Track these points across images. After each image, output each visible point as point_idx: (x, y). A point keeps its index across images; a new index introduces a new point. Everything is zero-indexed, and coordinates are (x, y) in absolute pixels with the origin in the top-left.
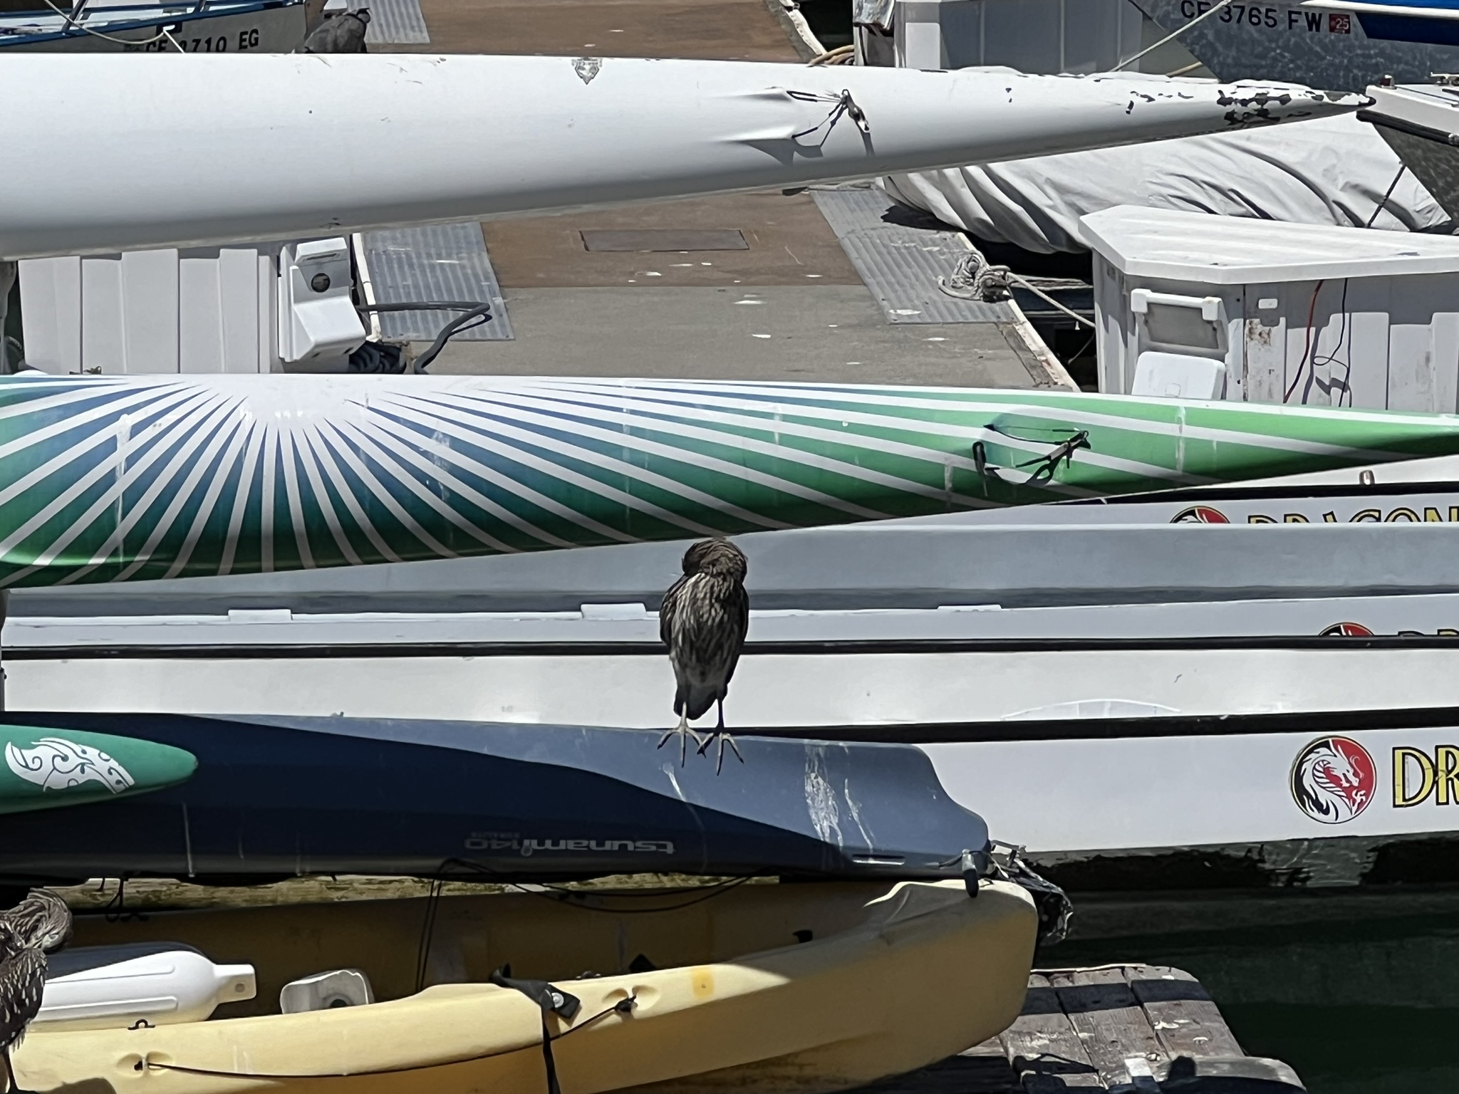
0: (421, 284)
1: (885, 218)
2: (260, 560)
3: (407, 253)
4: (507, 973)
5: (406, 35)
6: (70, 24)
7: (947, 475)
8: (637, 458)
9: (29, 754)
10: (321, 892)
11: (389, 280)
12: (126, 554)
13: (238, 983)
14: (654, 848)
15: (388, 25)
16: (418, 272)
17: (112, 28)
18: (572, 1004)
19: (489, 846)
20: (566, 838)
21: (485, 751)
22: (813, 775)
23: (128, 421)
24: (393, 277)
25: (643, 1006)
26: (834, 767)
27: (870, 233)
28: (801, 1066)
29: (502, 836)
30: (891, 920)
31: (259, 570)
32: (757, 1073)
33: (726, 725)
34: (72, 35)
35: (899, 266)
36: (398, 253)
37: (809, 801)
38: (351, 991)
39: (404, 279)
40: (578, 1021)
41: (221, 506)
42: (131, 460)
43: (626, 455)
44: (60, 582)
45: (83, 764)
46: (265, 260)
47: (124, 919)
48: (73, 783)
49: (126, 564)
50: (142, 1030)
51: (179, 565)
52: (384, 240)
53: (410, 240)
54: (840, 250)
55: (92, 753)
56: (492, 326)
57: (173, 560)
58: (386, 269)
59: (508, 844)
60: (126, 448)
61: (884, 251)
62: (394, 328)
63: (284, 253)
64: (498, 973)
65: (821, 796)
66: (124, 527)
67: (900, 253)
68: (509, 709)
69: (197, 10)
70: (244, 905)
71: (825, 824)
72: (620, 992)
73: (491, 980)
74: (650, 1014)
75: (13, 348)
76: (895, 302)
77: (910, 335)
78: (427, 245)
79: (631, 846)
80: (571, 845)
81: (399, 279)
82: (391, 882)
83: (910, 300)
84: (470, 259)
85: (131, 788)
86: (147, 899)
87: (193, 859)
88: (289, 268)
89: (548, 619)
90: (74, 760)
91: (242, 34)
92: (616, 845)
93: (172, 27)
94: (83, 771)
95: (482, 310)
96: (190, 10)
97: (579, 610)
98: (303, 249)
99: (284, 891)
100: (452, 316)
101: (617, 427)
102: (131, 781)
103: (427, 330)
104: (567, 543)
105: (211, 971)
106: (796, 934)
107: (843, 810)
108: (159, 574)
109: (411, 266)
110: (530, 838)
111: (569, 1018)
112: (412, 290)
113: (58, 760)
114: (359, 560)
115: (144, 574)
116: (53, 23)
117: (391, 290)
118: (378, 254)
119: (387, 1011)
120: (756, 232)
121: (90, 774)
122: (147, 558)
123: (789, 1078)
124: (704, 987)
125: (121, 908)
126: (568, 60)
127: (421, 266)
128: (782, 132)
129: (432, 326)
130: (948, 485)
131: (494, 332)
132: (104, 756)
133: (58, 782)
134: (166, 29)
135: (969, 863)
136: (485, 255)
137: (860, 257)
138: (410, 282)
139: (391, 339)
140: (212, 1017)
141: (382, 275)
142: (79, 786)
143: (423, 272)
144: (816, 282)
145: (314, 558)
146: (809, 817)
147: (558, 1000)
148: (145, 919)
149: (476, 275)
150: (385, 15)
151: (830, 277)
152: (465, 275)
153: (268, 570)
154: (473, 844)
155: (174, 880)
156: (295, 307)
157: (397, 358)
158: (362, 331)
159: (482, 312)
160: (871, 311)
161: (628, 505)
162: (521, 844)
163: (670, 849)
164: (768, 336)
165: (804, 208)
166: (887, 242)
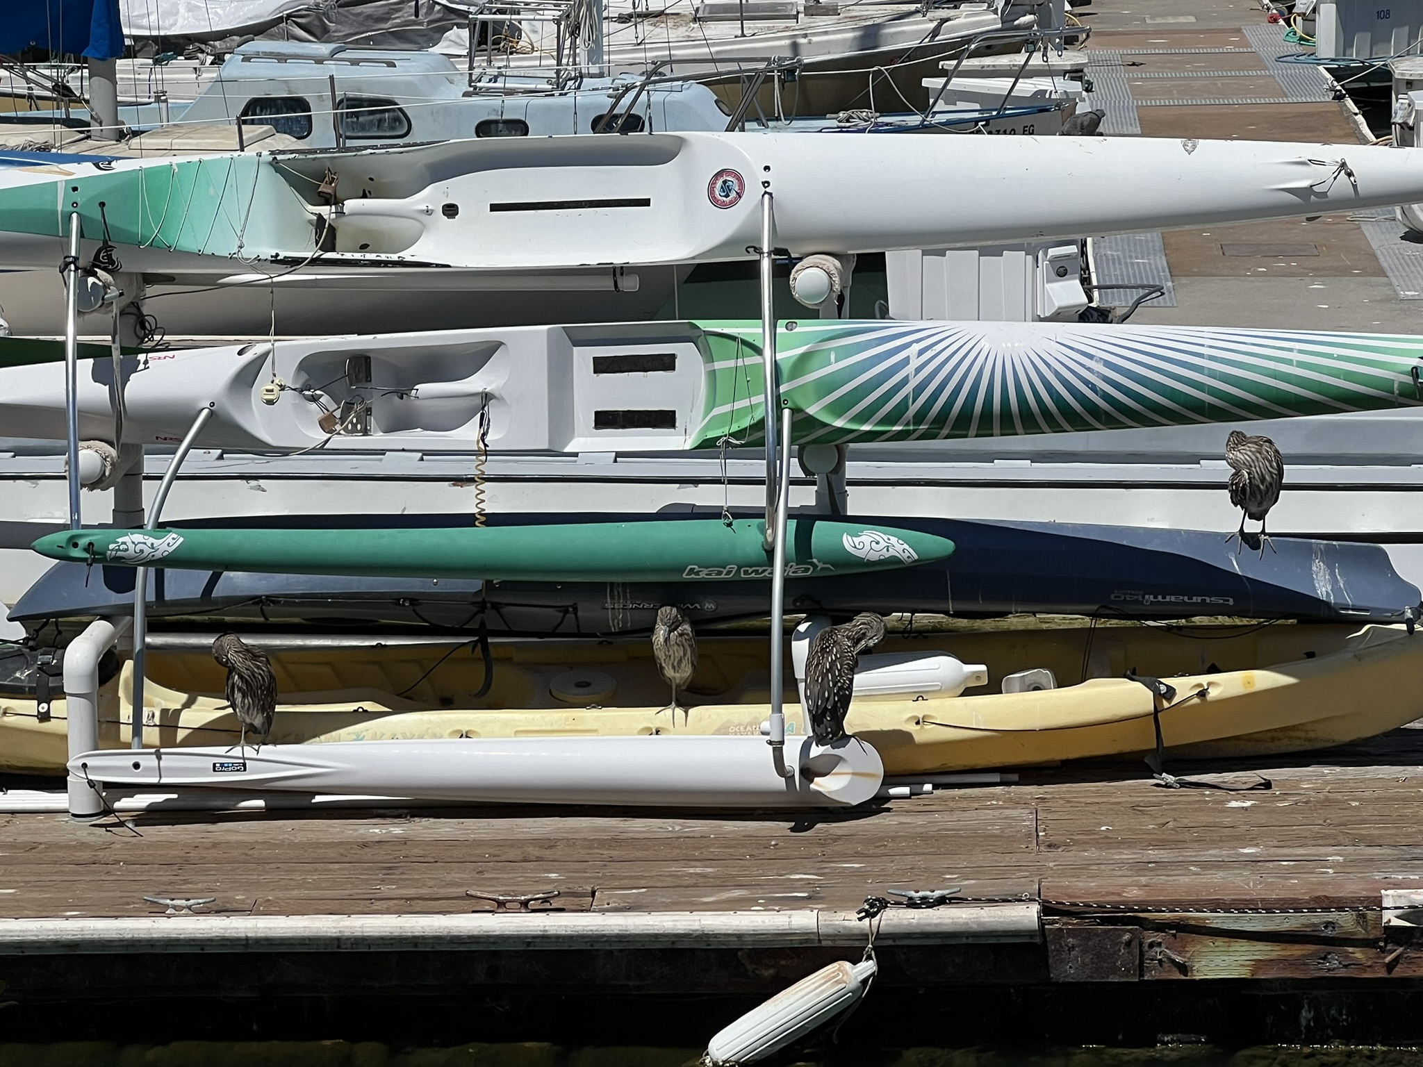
0: (1125, 274)
1: (1402, 238)
2: (992, 429)
3: (1118, 256)
4: (1134, 673)
5: (1127, 129)
6: (924, 120)
7: (1396, 386)
8: (1213, 374)
9: (857, 540)
10: (1036, 624)
11: (1106, 270)
12: (914, 425)
13: (977, 676)
14: (1222, 601)
15: (1117, 123)
16: (1123, 267)
17: (949, 123)
18: (1171, 692)
19: (1125, 598)
20: (1171, 595)
21: (1125, 543)
22: (1317, 561)
23: (916, 347)
24: (1109, 270)
25: (1213, 693)
26: (1330, 557)
27: (1392, 246)
28: (1307, 731)
29: (1133, 592)
30: (1361, 646)
31: (992, 435)
32: (1280, 735)
33: (1267, 531)
34: (926, 127)
35: (1408, 266)
36: (1112, 255)
37: (1314, 576)
38: (1044, 682)
39: (1115, 270)
40: (1175, 701)
41: (970, 398)
42: (918, 370)
43: (1206, 372)
44: (878, 439)
45: (888, 547)
46: (1030, 258)
47: (914, 637)
48: (882, 557)
49: (915, 430)
50: (920, 702)
51: (945, 432)
52: (1105, 248)
53: (1120, 248)
54: (1373, 256)
55: (894, 540)
56: (1164, 299)
57: (942, 428)
58: (1105, 266)
59: (1136, 597)
60: (915, 363)
61: (1400, 257)
62: (1107, 299)
63: (1040, 254)
64: (1128, 672)
65: (1321, 574)
66: (913, 409)
67: (1410, 259)
68: (1152, 520)
69: (998, 113)
70: (991, 630)
71: (1324, 589)
72: (1200, 685)
73: (1125, 676)
74: (1214, 699)
75: (883, 308)
76: (1405, 288)
77: (1411, 306)
78: (1130, 251)
79: (1208, 600)
80: (1173, 599)
81: (1112, 270)
82: (1077, 619)
83: (1413, 286)
84: (1155, 259)
85: (916, 561)
86: (934, 627)
87: (952, 603)
88: (1044, 264)
89: (1177, 468)
90: (883, 544)
91: (1025, 127)
92: (1199, 599)
93: (984, 123)
94: (888, 550)
95: (1159, 289)
96: (994, 113)
97: (1199, 463)
98: (1053, 252)
99: (1015, 622)
100: (1142, 292)
101: (1201, 356)
102: (916, 557)
103: (1127, 302)
104: (1171, 423)
105: (962, 668)
106: (1306, 654)
107: (1334, 581)
108: (934, 437)
109: (1120, 263)
110: (1150, 594)
111: (1169, 700)
112: (1119, 278)
113: (873, 544)
114: (1050, 431)
115: (924, 436)
116: (915, 120)
117: (1107, 277)
118: (1101, 256)
119: (1063, 693)
120: (1325, 245)
121: (892, 552)
122: (926, 427)
123: (1300, 738)
124: (1249, 683)
125: (911, 632)
126: (1179, 140)
127: (1126, 263)
128: (1305, 184)
129: (1129, 298)
130: (1396, 392)
131: (1165, 302)
132: (901, 542)
133: (874, 557)
134: (980, 124)
135: (1409, 614)
136: (1164, 258)
137: (1386, 261)
138: (1118, 272)
139: (1105, 305)
140: (962, 695)
141: (1103, 268)
142: (886, 559)
143: (1127, 267)
144: (1358, 275)
145: (1024, 428)
146: (1314, 585)
147: (1163, 689)
148: (926, 637)
149: (1157, 269)
150: (1116, 117)
151: (1366, 272)
152: (1151, 269)
153: (997, 436)
154: (1115, 597)
155: (942, 615)
156: (1046, 285)
157: (1108, 317)
158: (1086, 300)
159: (1159, 290)
160: (1390, 292)
161: (1207, 401)
162: (1144, 597)
163: (1231, 602)
164: (1327, 307)
165: (1355, 231)
166: (1402, 251)
